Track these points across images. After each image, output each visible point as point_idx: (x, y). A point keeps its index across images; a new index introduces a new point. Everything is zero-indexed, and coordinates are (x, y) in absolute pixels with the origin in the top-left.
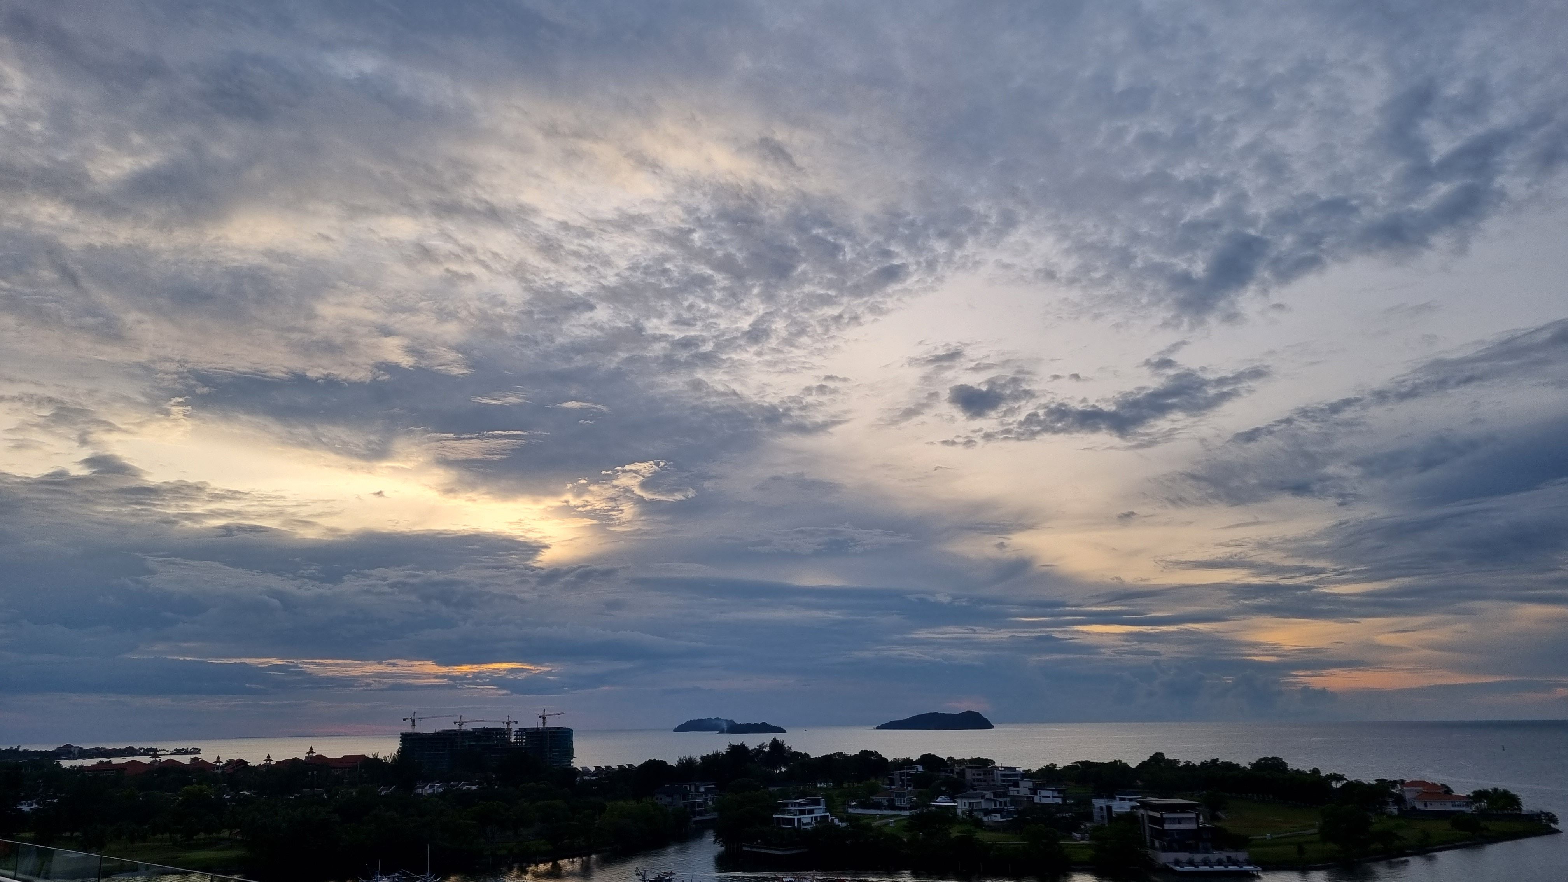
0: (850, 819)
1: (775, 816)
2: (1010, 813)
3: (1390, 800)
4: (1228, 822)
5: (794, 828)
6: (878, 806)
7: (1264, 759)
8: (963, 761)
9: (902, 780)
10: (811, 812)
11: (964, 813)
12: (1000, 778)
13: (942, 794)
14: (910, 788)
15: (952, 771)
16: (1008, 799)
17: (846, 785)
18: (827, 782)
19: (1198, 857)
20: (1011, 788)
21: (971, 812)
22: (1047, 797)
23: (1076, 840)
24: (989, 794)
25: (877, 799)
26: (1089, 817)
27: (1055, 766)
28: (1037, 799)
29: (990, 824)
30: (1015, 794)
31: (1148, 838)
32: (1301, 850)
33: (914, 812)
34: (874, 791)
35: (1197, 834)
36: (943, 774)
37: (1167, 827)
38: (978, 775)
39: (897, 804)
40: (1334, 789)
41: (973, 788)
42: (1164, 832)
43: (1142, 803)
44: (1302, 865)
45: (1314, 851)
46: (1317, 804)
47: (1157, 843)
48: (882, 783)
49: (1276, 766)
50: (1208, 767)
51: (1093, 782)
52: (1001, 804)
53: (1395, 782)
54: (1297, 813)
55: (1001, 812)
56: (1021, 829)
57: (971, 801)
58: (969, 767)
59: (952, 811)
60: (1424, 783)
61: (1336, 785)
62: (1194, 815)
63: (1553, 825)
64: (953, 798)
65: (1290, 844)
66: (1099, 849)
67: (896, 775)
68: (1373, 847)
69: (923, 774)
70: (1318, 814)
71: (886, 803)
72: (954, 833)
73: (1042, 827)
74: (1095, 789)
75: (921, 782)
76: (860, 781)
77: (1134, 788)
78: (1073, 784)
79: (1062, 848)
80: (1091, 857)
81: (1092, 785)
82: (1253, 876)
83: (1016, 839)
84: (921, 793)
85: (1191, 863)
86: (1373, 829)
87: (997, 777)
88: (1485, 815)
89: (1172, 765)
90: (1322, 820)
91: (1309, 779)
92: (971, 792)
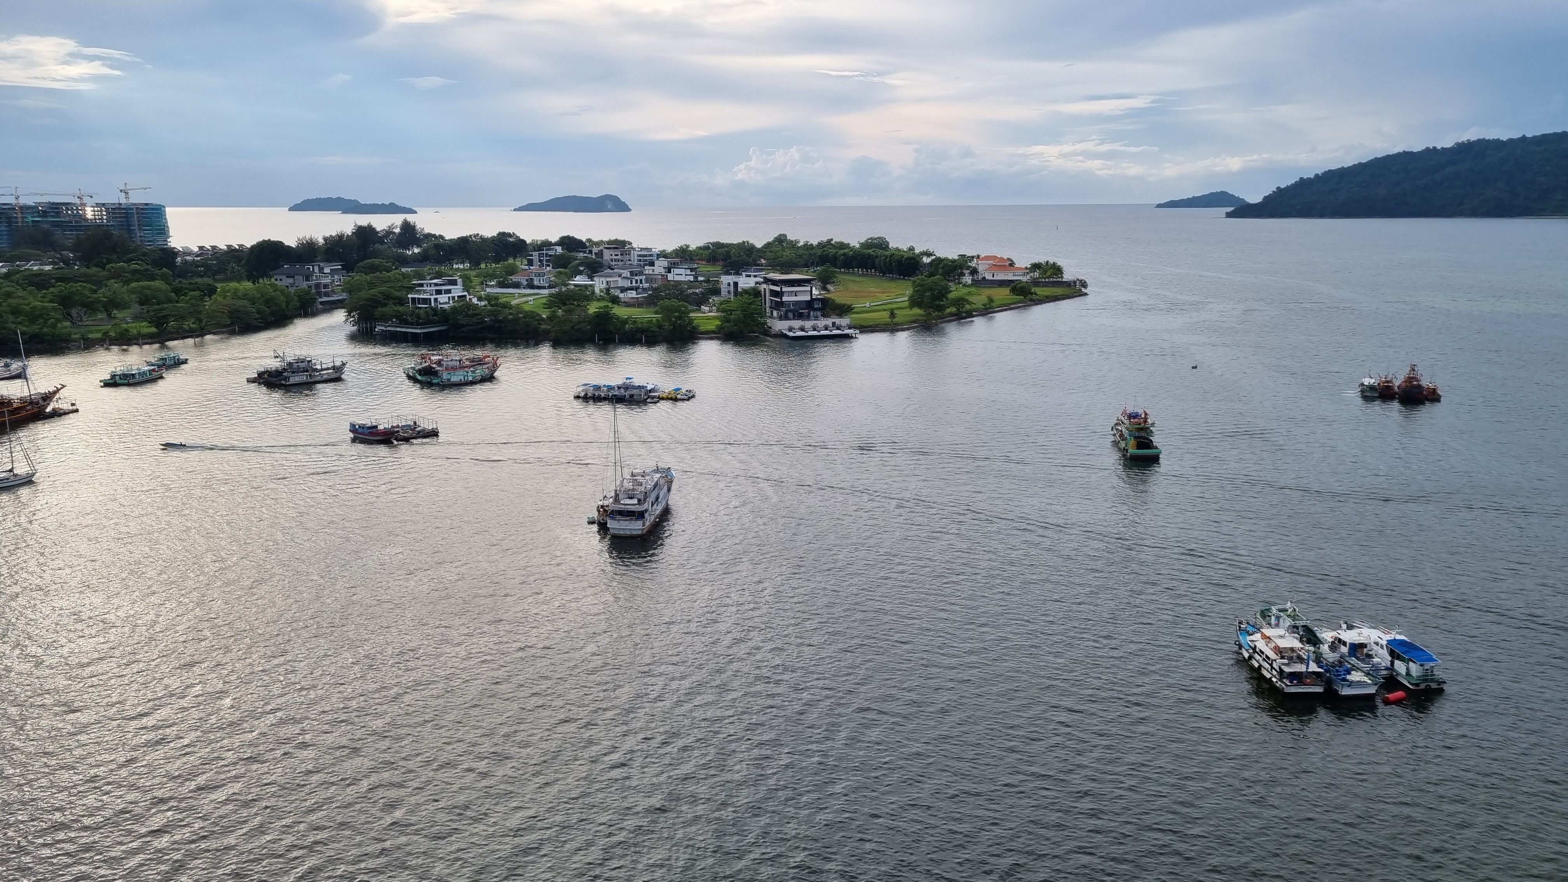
0: (488, 298)
1: (410, 296)
2: (644, 289)
3: (967, 272)
4: (837, 294)
5: (431, 308)
6: (517, 285)
7: (871, 238)
8: (601, 243)
9: (540, 261)
10: (449, 291)
11: (601, 291)
12: (636, 258)
13: (580, 273)
14: (548, 268)
15: (591, 252)
16: (644, 277)
17: (483, 266)
18: (463, 263)
19: (808, 324)
20: (646, 267)
21: (608, 290)
22: (681, 275)
23: (704, 313)
24: (626, 273)
25: (515, 278)
26: (717, 292)
27: (688, 246)
28: (670, 277)
29: (626, 300)
30: (651, 272)
31: (768, 309)
32: (893, 315)
33: (553, 291)
34: (512, 271)
35: (809, 304)
36: (581, 255)
37: (785, 299)
38: (617, 255)
39: (536, 283)
40: (925, 264)
41: (610, 268)
42: (781, 304)
43: (765, 278)
44: (891, 327)
45: (902, 315)
46: (910, 276)
47: (775, 313)
48: (521, 264)
49: (880, 244)
50: (823, 247)
51: (723, 260)
52: (637, 282)
53: (973, 257)
54: (893, 285)
55: (636, 289)
56: (655, 304)
57: (608, 279)
58: (607, 248)
59: (590, 289)
60: (995, 258)
61: (926, 260)
62: (809, 289)
63: (1083, 290)
64: (591, 278)
65: (885, 310)
66: (726, 320)
67: (535, 256)
68: (948, 310)
69: (562, 255)
70: (909, 284)
71: (525, 283)
72: (593, 308)
73: (674, 302)
74: (724, 266)
75: (559, 262)
76: (497, 262)
77: (758, 265)
78: (704, 262)
79: (691, 321)
80: (717, 326)
81: (722, 263)
82: (852, 337)
83: (650, 312)
84: (560, 273)
85: (802, 329)
86: (951, 296)
87: (634, 258)
88: (1036, 283)
89: (793, 245)
90: (912, 289)
91: (906, 255)
92: (609, 271)
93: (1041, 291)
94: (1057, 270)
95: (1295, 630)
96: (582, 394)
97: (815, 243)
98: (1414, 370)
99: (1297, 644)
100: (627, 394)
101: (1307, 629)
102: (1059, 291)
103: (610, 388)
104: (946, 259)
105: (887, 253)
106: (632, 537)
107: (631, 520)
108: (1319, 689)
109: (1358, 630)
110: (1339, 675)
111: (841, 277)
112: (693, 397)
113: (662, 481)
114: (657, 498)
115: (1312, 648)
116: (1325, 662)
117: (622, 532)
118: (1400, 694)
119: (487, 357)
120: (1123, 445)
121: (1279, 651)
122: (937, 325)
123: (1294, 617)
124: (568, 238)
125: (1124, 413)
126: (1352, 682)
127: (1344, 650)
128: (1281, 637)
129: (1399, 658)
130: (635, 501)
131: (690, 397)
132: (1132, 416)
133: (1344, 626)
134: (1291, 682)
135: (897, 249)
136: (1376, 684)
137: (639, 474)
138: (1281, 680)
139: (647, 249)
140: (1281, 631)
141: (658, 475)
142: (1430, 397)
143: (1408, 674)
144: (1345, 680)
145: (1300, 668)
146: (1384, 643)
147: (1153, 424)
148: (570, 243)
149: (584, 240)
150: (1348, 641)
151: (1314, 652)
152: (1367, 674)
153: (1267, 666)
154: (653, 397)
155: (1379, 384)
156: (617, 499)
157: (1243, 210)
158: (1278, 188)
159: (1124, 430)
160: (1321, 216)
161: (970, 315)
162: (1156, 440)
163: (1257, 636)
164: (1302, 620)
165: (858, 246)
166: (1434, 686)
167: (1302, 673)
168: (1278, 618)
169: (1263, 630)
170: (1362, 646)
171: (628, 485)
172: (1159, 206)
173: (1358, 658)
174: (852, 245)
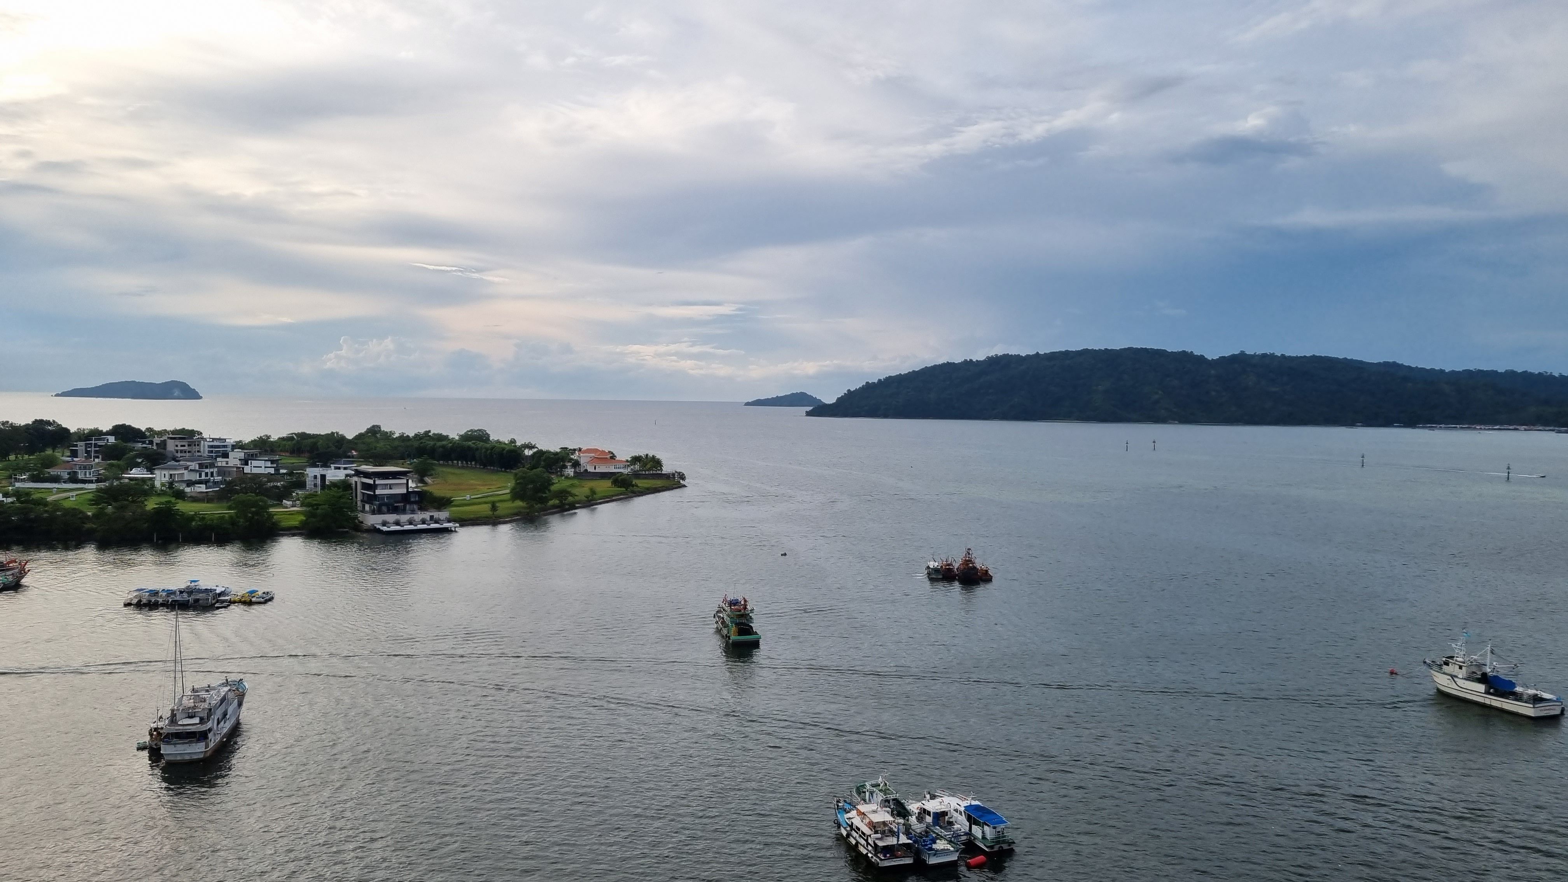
0: (18, 494)
2: (216, 483)
3: (569, 464)
4: (435, 486)
6: (56, 479)
7: (471, 431)
8: (165, 432)
9: (87, 452)
11: (163, 485)
12: (207, 449)
13: (137, 465)
14: (97, 460)
15: (151, 443)
16: (216, 470)
17: (12, 457)
19: (404, 518)
20: (218, 459)
21: (171, 484)
22: (260, 467)
23: (287, 508)
24: (194, 465)
25: (53, 472)
26: (302, 485)
27: (269, 437)
28: (247, 469)
29: (193, 494)
30: (224, 464)
31: (359, 503)
32: (494, 508)
33: (102, 485)
34: (51, 463)
35: (406, 498)
36: (140, 445)
37: (378, 492)
38: (183, 446)
39: (81, 476)
40: (527, 456)
41: (175, 459)
42: (375, 497)
43: (356, 471)
44: (492, 520)
45: (504, 508)
46: (512, 469)
47: (367, 507)
48: (62, 455)
49: (481, 436)
50: (421, 438)
51: (308, 452)
52: (207, 474)
53: (575, 450)
54: (494, 477)
55: (206, 482)
56: (229, 499)
57: (172, 472)
58: (171, 438)
59: (149, 483)
60: (596, 451)
61: (528, 452)
62: (405, 481)
63: (681, 482)
64: (151, 470)
65: (486, 503)
66: (310, 515)
67: (81, 446)
68: (551, 503)
69: (114, 446)
70: (511, 477)
71: (66, 476)
72: (151, 504)
73: (251, 497)
74: (310, 458)
75: (109, 453)
76: (31, 453)
77: (349, 457)
78: (288, 454)
79: (271, 516)
80: (301, 522)
81: (307, 455)
82: (452, 531)
83: (222, 508)
84: (112, 465)
85: (397, 523)
86: (553, 488)
87: (204, 448)
88: (636, 475)
89: (387, 436)
90: (514, 482)
91: (507, 448)
92: (173, 463)
93: (642, 483)
94: (656, 463)
95: (887, 804)
96: (135, 601)
97: (412, 435)
98: (969, 554)
99: (888, 818)
100: (191, 599)
101: (897, 802)
102: (659, 483)
103: (170, 593)
104: (548, 452)
105: (488, 446)
106: (191, 763)
107: (191, 742)
108: (909, 861)
109: (939, 800)
110: (926, 845)
111: (440, 469)
112: (271, 599)
113: (231, 695)
114: (225, 714)
115: (901, 821)
116: (913, 833)
117: (179, 758)
118: (981, 858)
119: (11, 562)
120: (725, 631)
121: (873, 826)
122: (538, 517)
123: (885, 791)
124: (123, 426)
125: (725, 600)
126: (937, 850)
127: (929, 819)
128: (875, 812)
129: (977, 823)
130: (196, 720)
131: (267, 599)
132: (733, 603)
133: (928, 796)
134: (885, 856)
135: (498, 442)
136: (957, 851)
137: (202, 689)
138: (876, 855)
139: (220, 439)
140: (873, 807)
141: (226, 689)
142: (984, 578)
143: (984, 837)
144: (931, 849)
145: (892, 841)
146: (962, 809)
147: (752, 610)
148: (124, 432)
149: (143, 430)
150: (932, 811)
151: (904, 825)
152: (950, 842)
153: (863, 842)
154: (223, 601)
155: (942, 567)
156: (173, 719)
157: (820, 410)
158: (849, 390)
159: (725, 617)
160: (885, 416)
161: (573, 507)
162: (755, 626)
163: (854, 813)
164: (892, 793)
165: (457, 438)
166: (1005, 847)
167: (893, 846)
168: (872, 793)
169: (858, 807)
170: (944, 814)
171: (188, 703)
172: (748, 404)
173: (941, 827)
174: (451, 437)
